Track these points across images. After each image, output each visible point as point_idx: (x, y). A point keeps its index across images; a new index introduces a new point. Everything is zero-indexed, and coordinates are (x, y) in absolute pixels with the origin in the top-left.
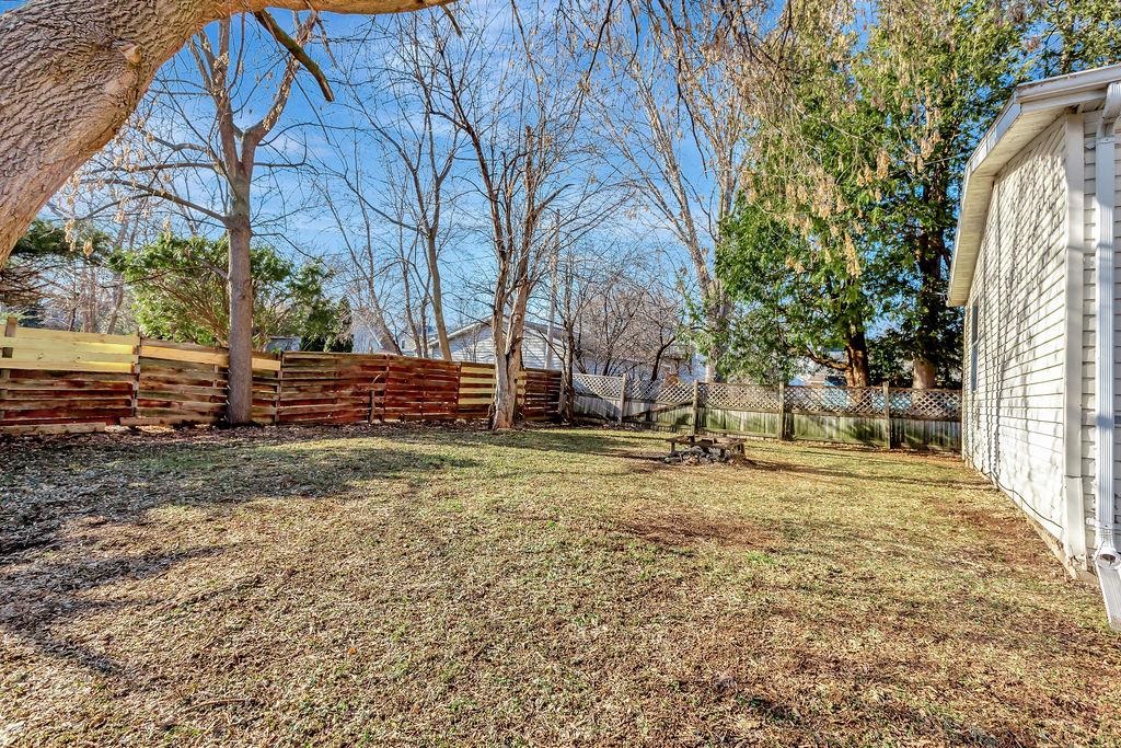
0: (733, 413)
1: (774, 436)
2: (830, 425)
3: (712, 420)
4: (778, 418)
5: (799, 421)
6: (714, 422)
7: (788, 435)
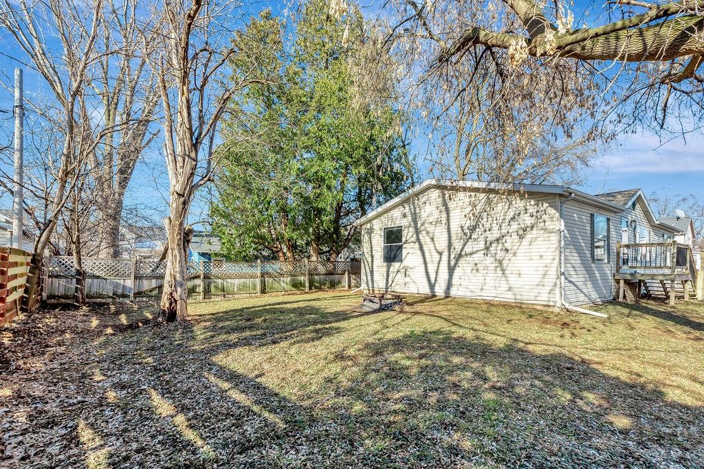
0: (229, 280)
1: (255, 292)
2: (283, 282)
3: (215, 286)
4: (258, 281)
5: (268, 281)
6: (216, 287)
7: (263, 291)
